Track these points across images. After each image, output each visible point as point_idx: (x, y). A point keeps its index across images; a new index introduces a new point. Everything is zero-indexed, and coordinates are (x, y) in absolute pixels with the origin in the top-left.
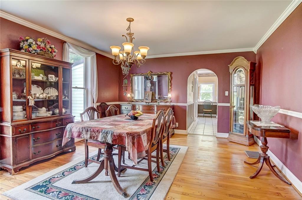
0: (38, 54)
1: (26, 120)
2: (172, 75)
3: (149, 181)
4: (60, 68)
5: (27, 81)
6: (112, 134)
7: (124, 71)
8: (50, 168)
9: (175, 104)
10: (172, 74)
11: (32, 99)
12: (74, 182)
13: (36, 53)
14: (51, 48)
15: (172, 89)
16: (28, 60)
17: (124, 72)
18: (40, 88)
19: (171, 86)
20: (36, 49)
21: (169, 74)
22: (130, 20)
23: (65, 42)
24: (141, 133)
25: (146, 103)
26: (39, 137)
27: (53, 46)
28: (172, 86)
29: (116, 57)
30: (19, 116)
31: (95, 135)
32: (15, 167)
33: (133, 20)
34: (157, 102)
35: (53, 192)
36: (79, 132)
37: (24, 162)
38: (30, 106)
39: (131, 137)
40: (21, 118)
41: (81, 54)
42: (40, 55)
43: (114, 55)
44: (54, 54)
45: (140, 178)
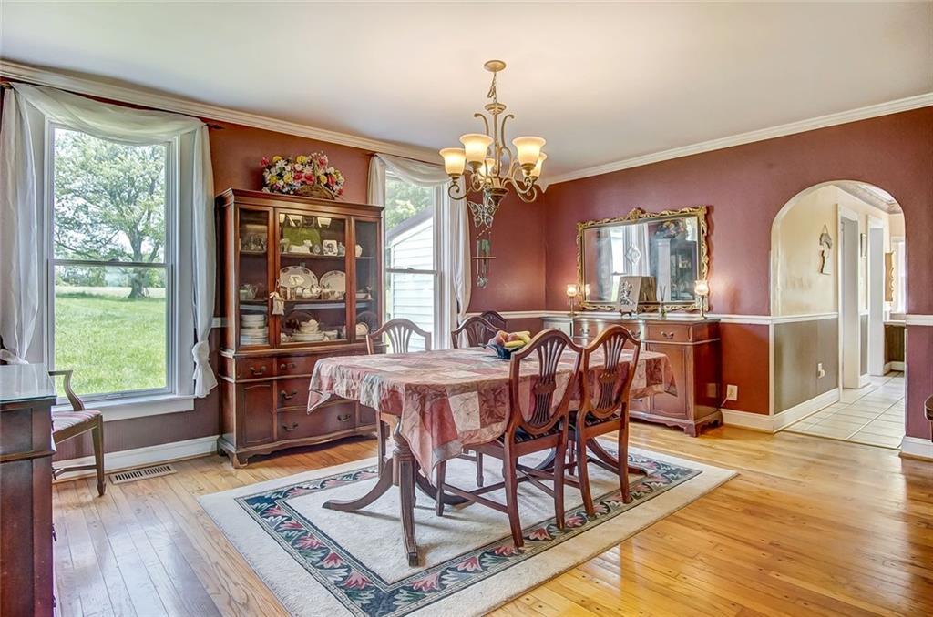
0: (296, 193)
1: (267, 348)
2: (713, 217)
3: (510, 546)
4: (350, 222)
5: (270, 258)
6: (379, 386)
7: (478, 217)
8: (309, 467)
9: (725, 318)
10: (713, 210)
11: (280, 299)
12: (327, 506)
13: (292, 192)
14: (326, 174)
15: (713, 264)
16: (272, 209)
17: (478, 220)
18: (311, 274)
19: (708, 254)
20: (291, 181)
21: (701, 213)
22: (495, 67)
23: (372, 155)
24: (449, 389)
25: (623, 314)
26: (295, 391)
27: (332, 170)
28: (714, 254)
29: (457, 178)
30: (254, 337)
31: (356, 388)
32: (242, 450)
33: (504, 66)
34: (656, 311)
35: (275, 516)
36: (331, 376)
37: (260, 444)
38: (275, 315)
39: (416, 397)
40: (259, 342)
41: (419, 180)
42: (300, 195)
43: (450, 175)
44: (337, 188)
45: (491, 529)
